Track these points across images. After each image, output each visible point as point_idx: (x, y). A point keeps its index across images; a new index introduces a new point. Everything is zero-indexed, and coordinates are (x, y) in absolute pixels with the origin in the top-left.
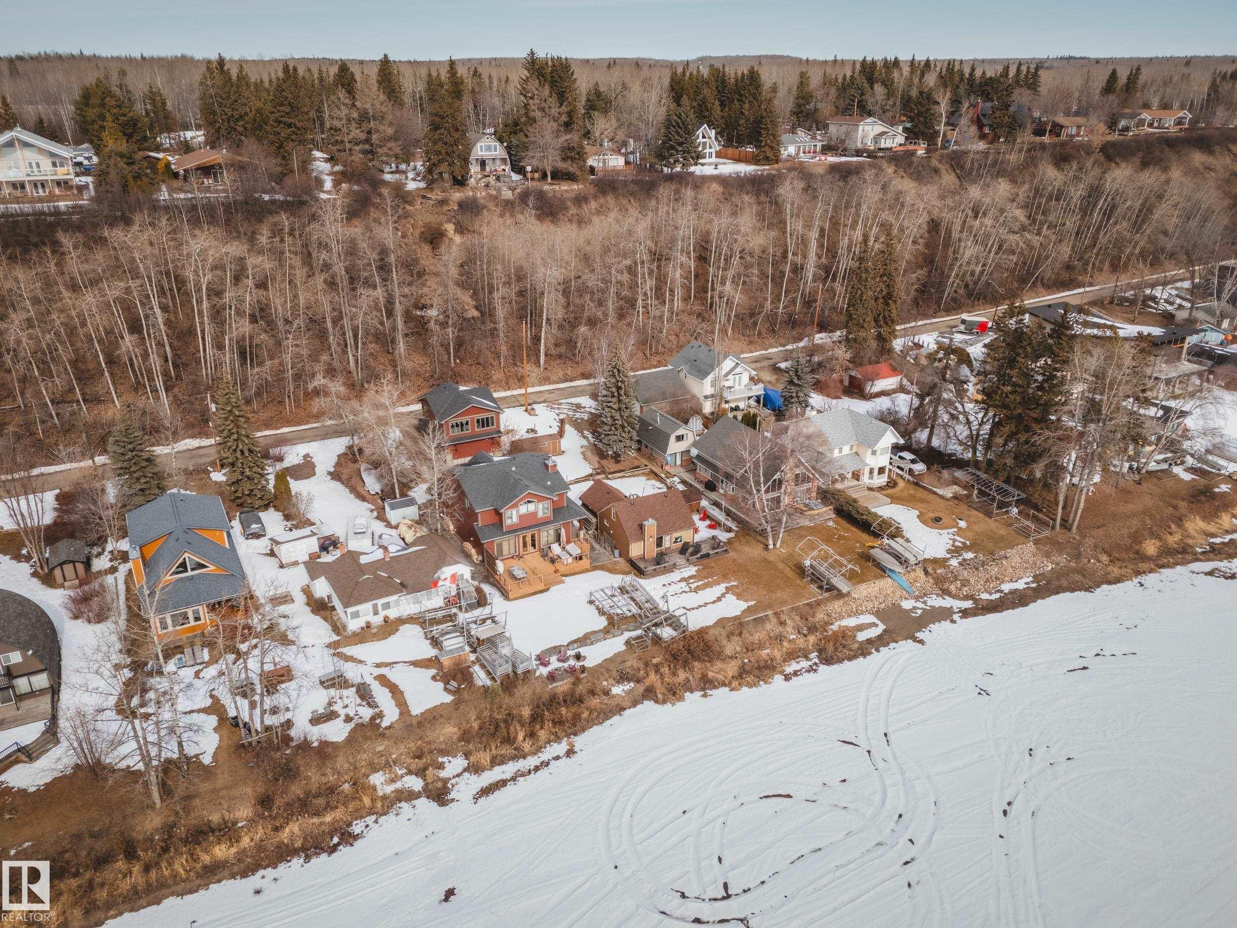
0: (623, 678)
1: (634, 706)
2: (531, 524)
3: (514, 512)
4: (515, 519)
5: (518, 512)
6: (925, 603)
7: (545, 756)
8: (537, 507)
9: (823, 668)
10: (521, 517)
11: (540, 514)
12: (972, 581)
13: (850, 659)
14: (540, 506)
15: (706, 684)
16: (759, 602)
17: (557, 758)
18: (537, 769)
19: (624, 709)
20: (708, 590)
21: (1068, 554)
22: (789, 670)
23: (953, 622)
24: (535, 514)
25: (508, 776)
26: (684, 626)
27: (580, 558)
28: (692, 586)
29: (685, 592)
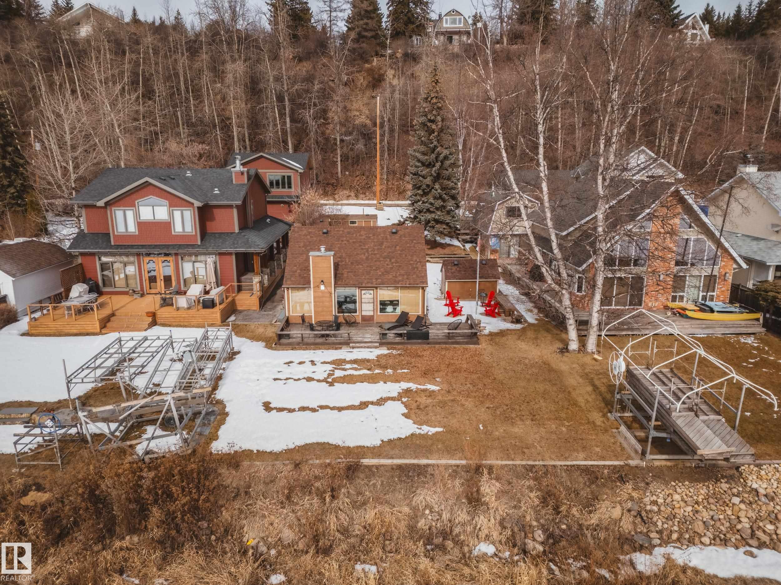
2: (161, 242)
3: (130, 214)
4: (132, 228)
5: (137, 215)
8: (171, 215)
10: (141, 225)
11: (178, 228)
14: (177, 214)
24: (167, 226)
26: (214, 437)
27: (209, 304)
28: (339, 373)
29: (309, 379)
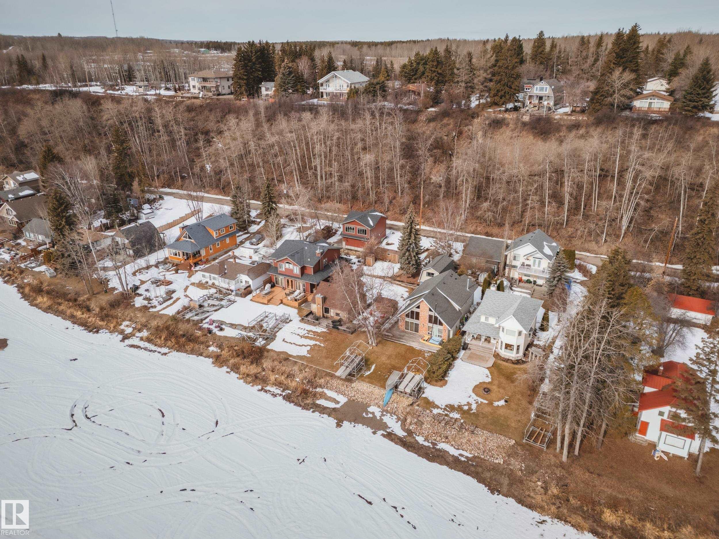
0: (220, 347)
1: (206, 357)
2: (288, 274)
4: (284, 269)
5: (285, 266)
6: (383, 415)
7: (159, 349)
8: (293, 268)
9: (281, 398)
10: (286, 269)
11: (295, 272)
12: (424, 426)
13: (296, 404)
14: (295, 268)
15: (235, 368)
16: (312, 357)
17: (159, 352)
18: (151, 351)
19: (201, 355)
20: (308, 340)
21: (527, 466)
22: (268, 388)
23: (374, 433)
24: (292, 271)
25: (142, 346)
26: (269, 344)
27: (296, 300)
28: (307, 335)
29: (298, 335)
